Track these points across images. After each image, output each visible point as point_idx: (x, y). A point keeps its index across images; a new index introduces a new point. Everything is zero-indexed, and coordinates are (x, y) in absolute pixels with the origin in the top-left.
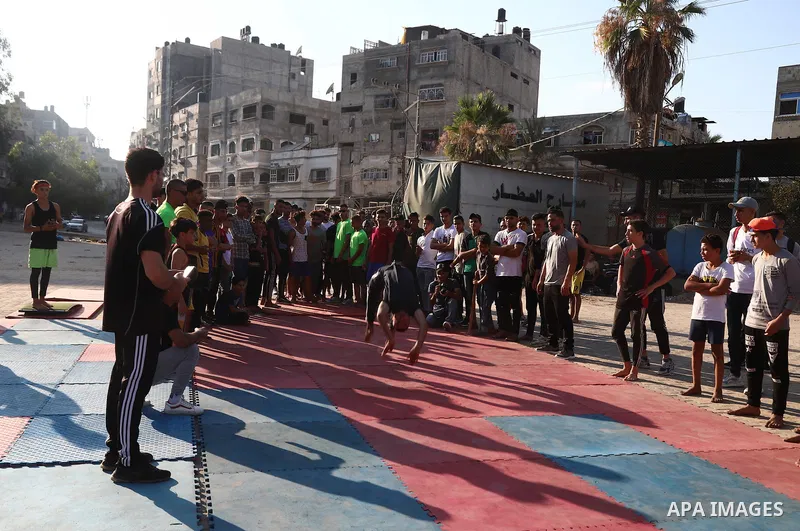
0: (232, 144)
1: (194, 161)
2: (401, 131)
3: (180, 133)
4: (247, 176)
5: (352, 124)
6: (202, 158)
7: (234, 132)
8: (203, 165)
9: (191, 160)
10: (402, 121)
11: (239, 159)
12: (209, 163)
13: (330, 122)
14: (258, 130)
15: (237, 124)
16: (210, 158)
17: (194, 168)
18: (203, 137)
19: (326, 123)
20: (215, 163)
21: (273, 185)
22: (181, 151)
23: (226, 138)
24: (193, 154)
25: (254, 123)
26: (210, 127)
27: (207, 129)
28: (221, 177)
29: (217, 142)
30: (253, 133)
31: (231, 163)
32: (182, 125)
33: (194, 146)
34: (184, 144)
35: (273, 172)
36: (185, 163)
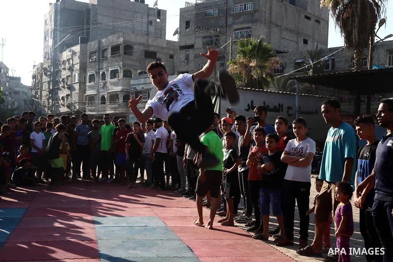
0: (104, 74)
1: (77, 87)
2: (222, 62)
3: (67, 66)
4: (114, 97)
5: (187, 58)
6: (82, 83)
7: (105, 65)
8: (83, 89)
9: (74, 85)
10: (222, 55)
11: (108, 84)
12: (87, 87)
13: (175, 57)
14: (121, 63)
15: (107, 59)
16: (88, 84)
17: (77, 91)
18: (83, 69)
19: (171, 57)
20: (91, 88)
22: (68, 79)
23: (99, 69)
24: (76, 81)
25: (118, 59)
26: (88, 61)
27: (86, 63)
28: (96, 98)
29: (93, 72)
30: (118, 66)
31: (103, 88)
32: (68, 60)
33: (77, 75)
34: (69, 74)
35: (132, 93)
36: (71, 88)
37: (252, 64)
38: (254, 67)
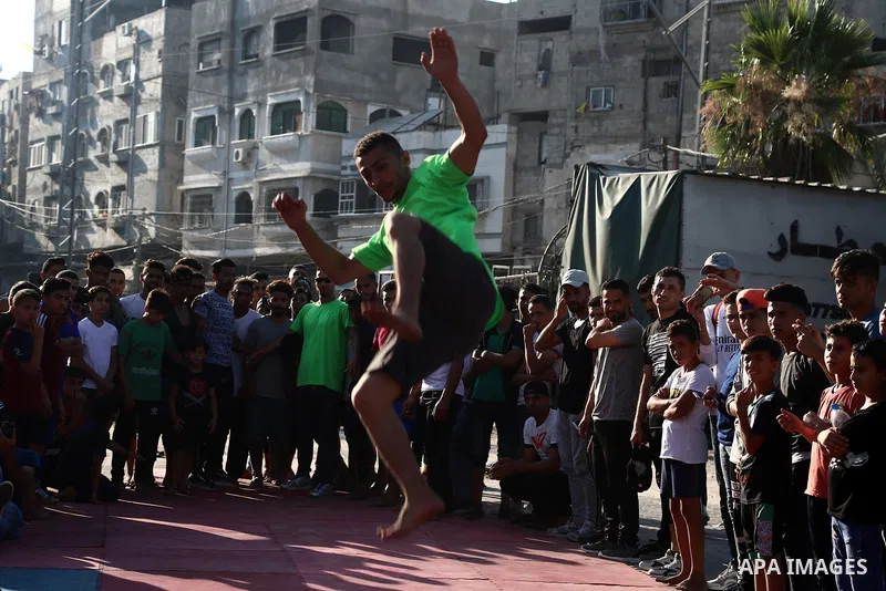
0: (247, 114)
1: (151, 159)
2: (671, 79)
3: (118, 85)
5: (545, 64)
6: (171, 147)
7: (252, 86)
8: (172, 169)
9: (143, 155)
10: (671, 54)
11: (263, 154)
12: (188, 164)
13: (500, 59)
14: (310, 79)
15: (260, 63)
16: (190, 150)
17: (152, 175)
18: (175, 95)
19: (487, 58)
20: (203, 164)
21: (347, 221)
22: (119, 132)
23: (233, 99)
24: (151, 140)
25: (300, 63)
26: (193, 72)
27: (186, 76)
28: (218, 199)
29: (211, 109)
30: (298, 89)
31: (245, 164)
32: (123, 65)
33: (152, 118)
34: (125, 112)
35: (347, 186)
36: (129, 163)
37: (793, 91)
38: (798, 104)
